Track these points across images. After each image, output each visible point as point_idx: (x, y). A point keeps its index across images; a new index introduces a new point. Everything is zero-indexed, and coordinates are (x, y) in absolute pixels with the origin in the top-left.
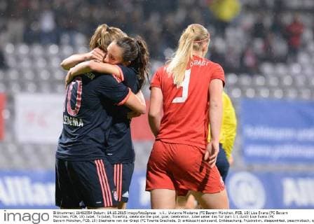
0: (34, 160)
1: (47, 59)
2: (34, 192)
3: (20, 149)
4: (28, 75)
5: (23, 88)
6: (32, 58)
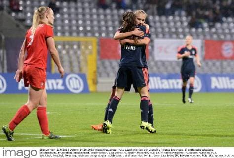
0: (162, 69)
1: (168, 22)
2: (162, 83)
3: (156, 63)
4: (160, 30)
5: (157, 36)
6: (161, 22)
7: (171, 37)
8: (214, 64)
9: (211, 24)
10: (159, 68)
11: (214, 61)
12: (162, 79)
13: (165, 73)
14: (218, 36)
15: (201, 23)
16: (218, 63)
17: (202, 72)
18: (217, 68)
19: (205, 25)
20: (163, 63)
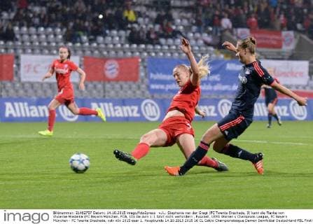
2: (30, 110)
3: (23, 85)
5: (24, 51)
7: (42, 52)
8: (95, 87)
9: (92, 37)
10: (26, 91)
11: (95, 82)
12: (30, 105)
13: (34, 98)
14: (101, 52)
15: (79, 36)
16: (100, 86)
17: (80, 97)
18: (99, 92)
19: (85, 38)
20: (32, 85)
